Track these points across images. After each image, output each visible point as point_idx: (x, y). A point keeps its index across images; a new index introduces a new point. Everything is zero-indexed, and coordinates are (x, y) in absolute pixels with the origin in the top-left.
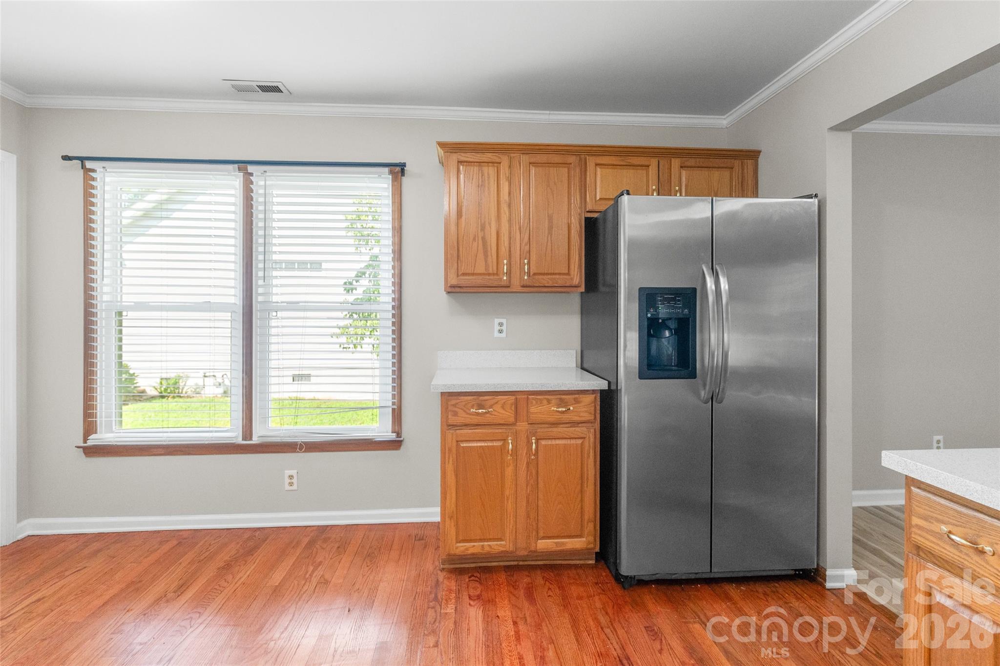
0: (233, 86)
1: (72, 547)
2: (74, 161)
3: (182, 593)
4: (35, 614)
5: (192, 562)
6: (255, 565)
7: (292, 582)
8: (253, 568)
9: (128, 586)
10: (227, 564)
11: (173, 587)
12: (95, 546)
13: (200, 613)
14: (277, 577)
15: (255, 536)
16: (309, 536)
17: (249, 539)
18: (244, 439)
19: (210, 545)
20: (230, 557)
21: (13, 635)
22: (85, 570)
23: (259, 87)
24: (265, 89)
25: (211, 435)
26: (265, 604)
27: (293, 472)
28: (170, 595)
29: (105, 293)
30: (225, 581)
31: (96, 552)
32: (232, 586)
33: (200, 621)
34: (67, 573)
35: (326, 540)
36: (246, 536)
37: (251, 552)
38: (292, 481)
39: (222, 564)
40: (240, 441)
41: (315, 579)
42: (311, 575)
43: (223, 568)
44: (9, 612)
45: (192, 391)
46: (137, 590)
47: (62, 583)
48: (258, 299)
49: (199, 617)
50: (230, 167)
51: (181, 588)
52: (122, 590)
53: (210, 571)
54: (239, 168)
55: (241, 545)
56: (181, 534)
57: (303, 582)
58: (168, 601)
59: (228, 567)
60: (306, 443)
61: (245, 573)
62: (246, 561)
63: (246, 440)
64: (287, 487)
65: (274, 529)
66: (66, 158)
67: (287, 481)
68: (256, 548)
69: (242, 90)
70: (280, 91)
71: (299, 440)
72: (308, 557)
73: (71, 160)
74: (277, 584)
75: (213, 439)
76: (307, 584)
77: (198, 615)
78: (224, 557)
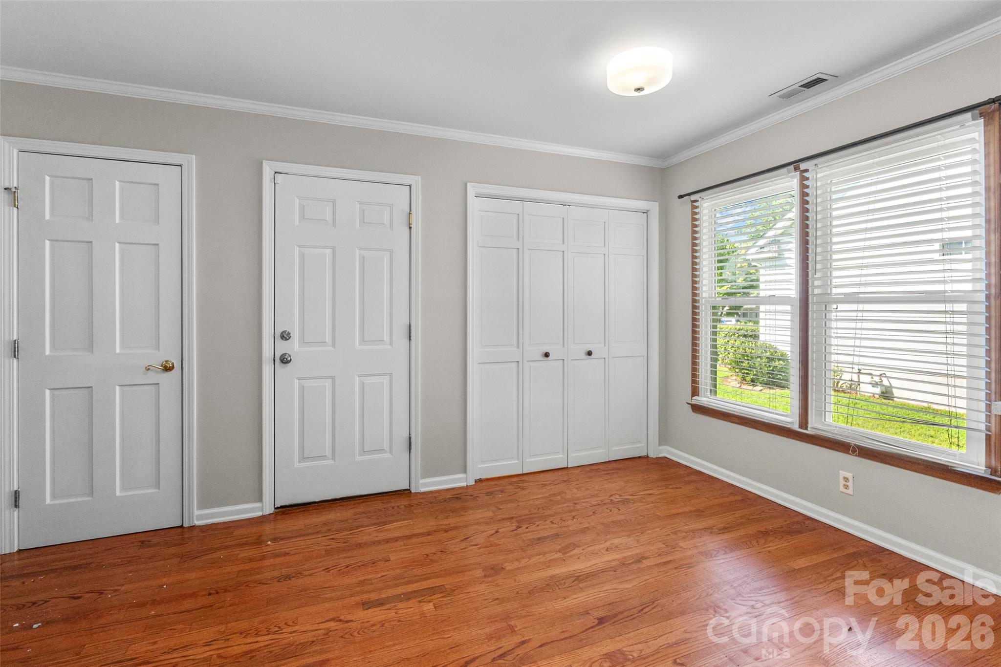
0: (780, 97)
1: (682, 473)
2: (685, 198)
3: (723, 533)
4: (645, 501)
5: (742, 517)
6: (788, 544)
7: (812, 575)
8: (785, 545)
9: (695, 511)
10: (767, 532)
11: (721, 526)
12: (693, 478)
13: (725, 552)
14: (801, 563)
15: (804, 523)
16: (858, 548)
17: (797, 522)
18: (801, 427)
19: (763, 512)
20: (772, 528)
21: (632, 506)
22: (680, 490)
23: (802, 86)
24: (809, 85)
25: (771, 415)
26: (775, 575)
27: (849, 475)
28: (715, 530)
29: (704, 292)
30: (757, 543)
31: (690, 482)
32: (759, 548)
33: (725, 556)
34: (670, 487)
35: (873, 561)
36: (796, 519)
37: (791, 533)
38: (848, 484)
39: (763, 530)
40: (796, 427)
41: (835, 585)
42: (834, 580)
43: (762, 532)
44: (636, 493)
45: (847, 386)
46: (698, 515)
47: (666, 490)
48: (815, 291)
49: (724, 554)
50: (785, 170)
51: (725, 530)
52: (691, 512)
53: (751, 530)
54: (794, 168)
55: (788, 524)
56: (747, 493)
57: (822, 581)
58: (711, 533)
59: (766, 533)
60: (859, 447)
61: (775, 545)
62: (783, 537)
63: (801, 428)
64: (842, 489)
65: (827, 526)
66: (681, 197)
67: (842, 482)
68: (799, 532)
69: (789, 96)
70: (824, 80)
71: (853, 442)
72: (842, 565)
73: (683, 198)
74: (796, 568)
75: (772, 419)
76: (825, 584)
77: (724, 552)
78: (769, 525)
